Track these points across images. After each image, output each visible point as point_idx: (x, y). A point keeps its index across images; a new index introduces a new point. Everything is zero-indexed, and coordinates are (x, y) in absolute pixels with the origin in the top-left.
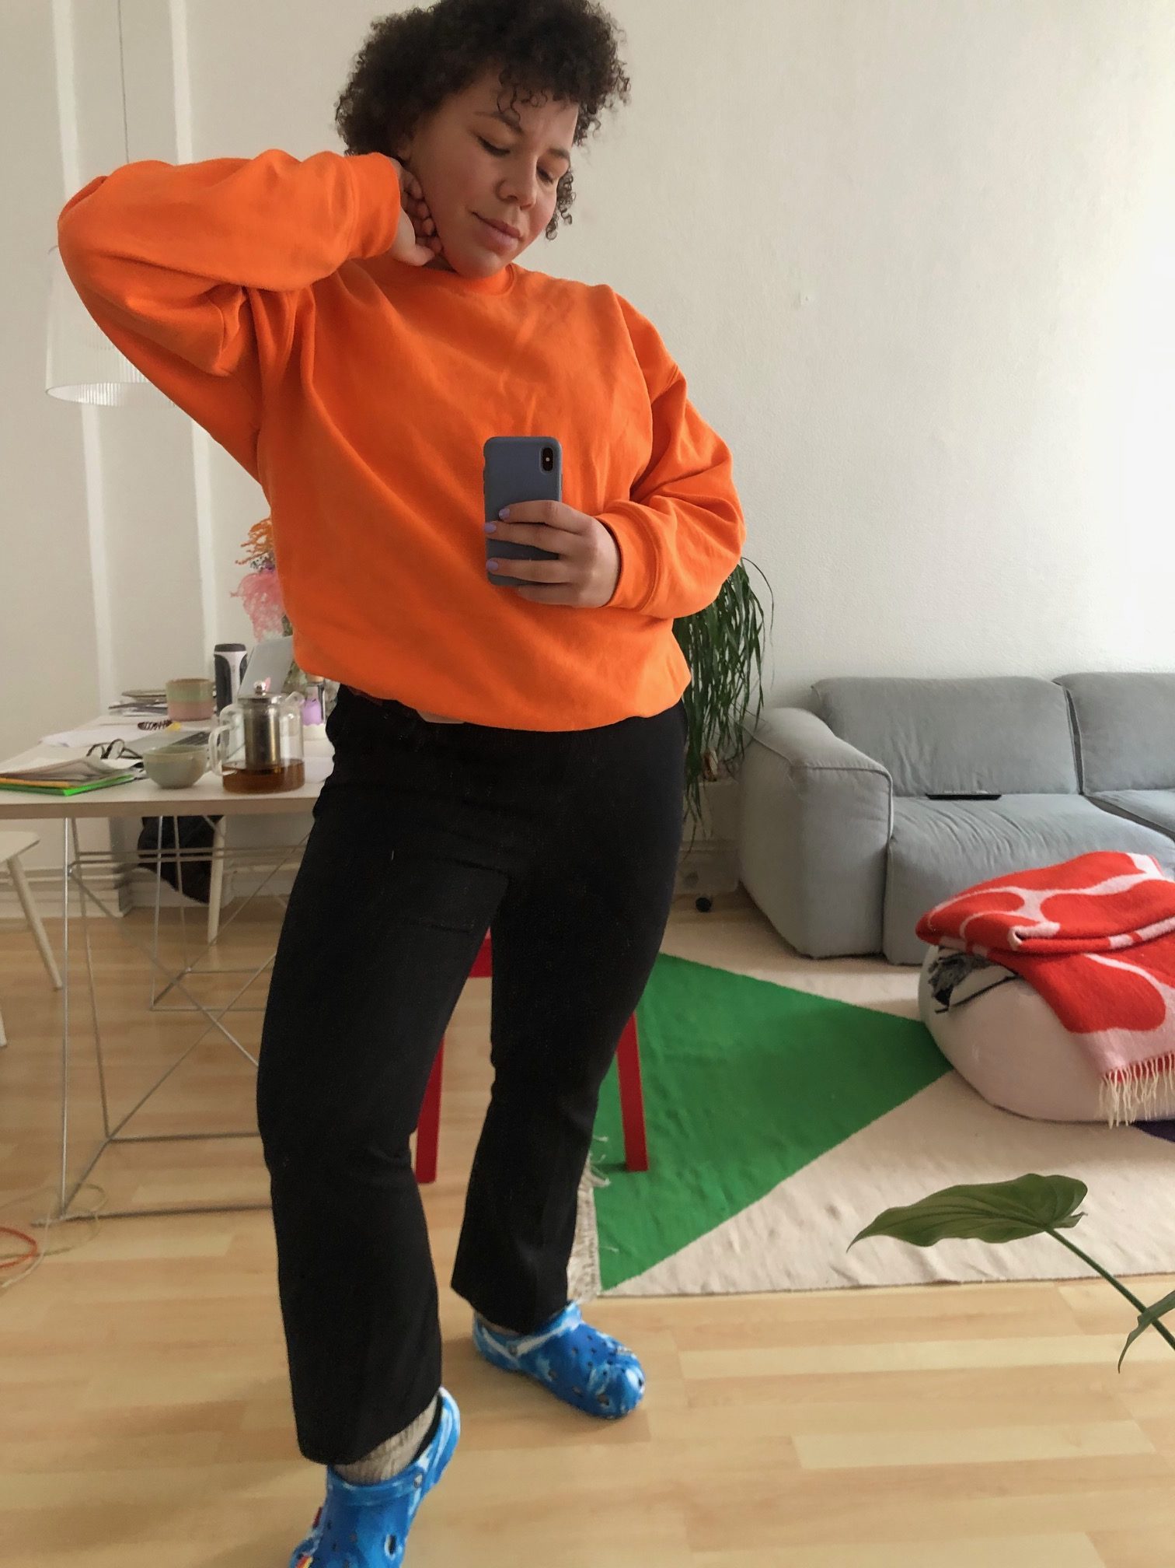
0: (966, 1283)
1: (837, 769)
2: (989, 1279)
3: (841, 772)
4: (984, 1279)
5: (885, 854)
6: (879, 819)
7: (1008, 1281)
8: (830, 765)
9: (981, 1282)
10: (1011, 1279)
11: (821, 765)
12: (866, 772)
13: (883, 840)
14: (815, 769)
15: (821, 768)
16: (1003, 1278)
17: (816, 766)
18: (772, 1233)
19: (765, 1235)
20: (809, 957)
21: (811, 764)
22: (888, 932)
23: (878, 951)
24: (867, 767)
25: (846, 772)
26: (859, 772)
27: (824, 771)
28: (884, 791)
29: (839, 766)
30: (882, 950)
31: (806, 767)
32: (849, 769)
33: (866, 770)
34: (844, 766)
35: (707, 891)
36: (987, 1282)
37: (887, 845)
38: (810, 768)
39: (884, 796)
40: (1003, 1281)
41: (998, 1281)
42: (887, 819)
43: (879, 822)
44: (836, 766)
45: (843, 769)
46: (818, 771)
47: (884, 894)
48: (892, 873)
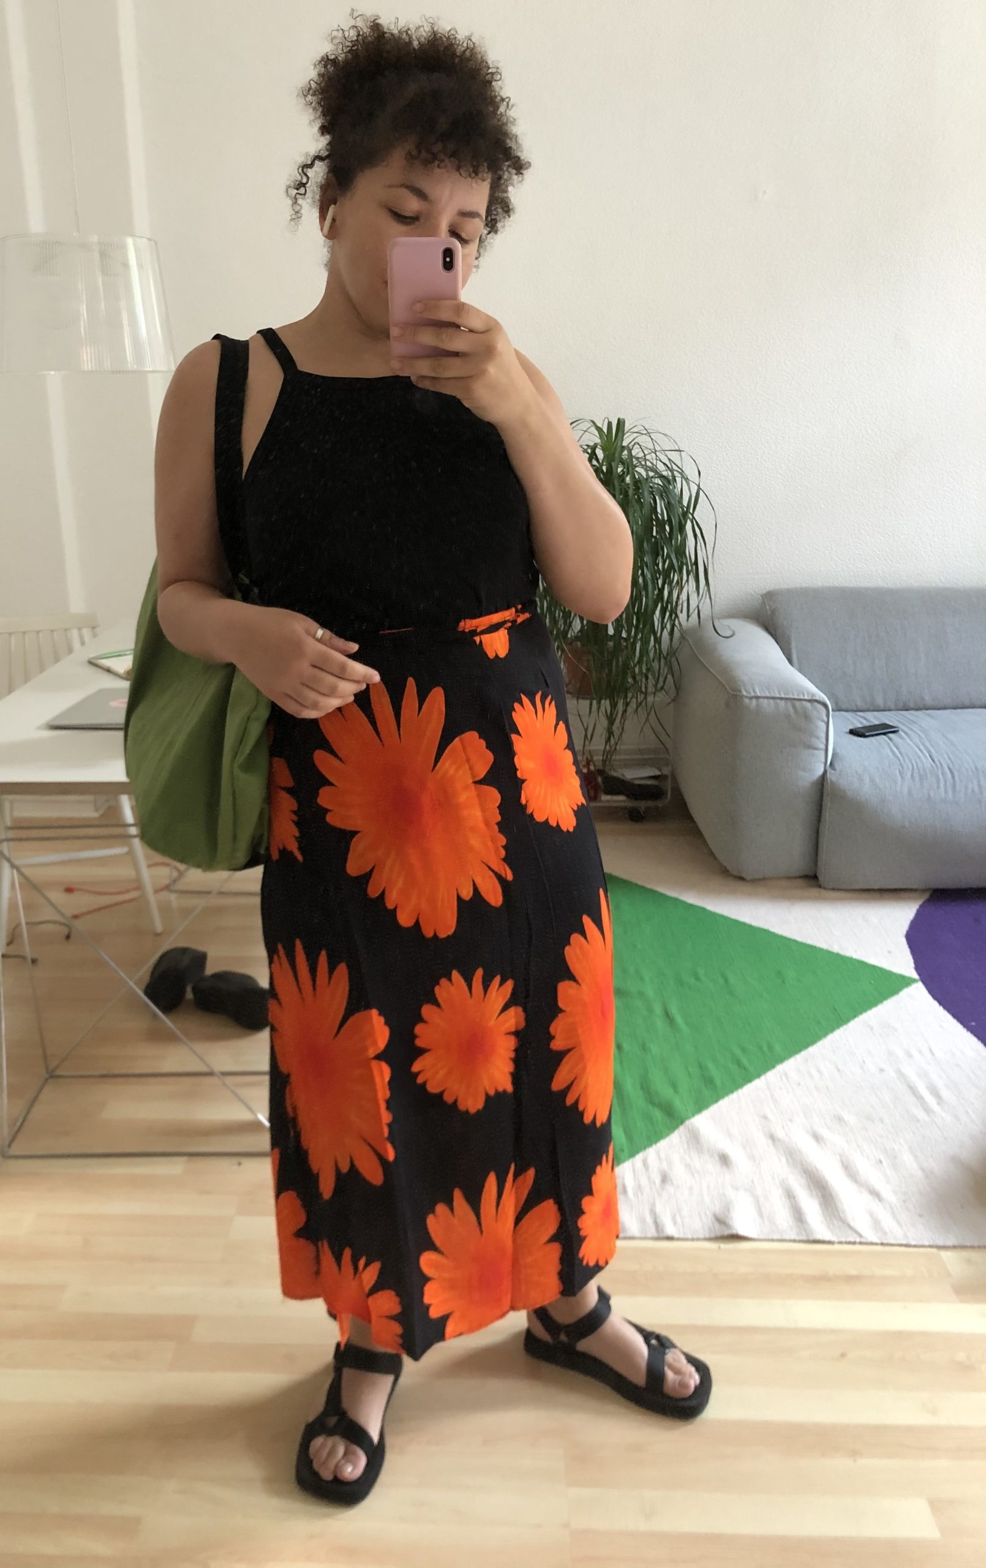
0: (840, 1243)
1: (774, 698)
2: (863, 1240)
3: (778, 701)
4: (858, 1240)
5: (821, 782)
6: (816, 749)
7: (882, 1244)
8: (768, 695)
9: (854, 1243)
10: (885, 1242)
11: (759, 694)
12: (804, 702)
13: (821, 771)
14: (751, 698)
15: (757, 698)
16: (878, 1241)
17: (753, 694)
18: (665, 1179)
19: (658, 1181)
20: (742, 879)
21: (750, 693)
22: (823, 856)
23: (811, 874)
24: (806, 697)
25: (783, 702)
26: (797, 703)
27: (761, 700)
28: (823, 721)
29: (778, 696)
30: (816, 872)
31: (743, 696)
32: (786, 699)
33: (805, 700)
34: (783, 696)
36: (861, 1243)
37: (825, 772)
38: (746, 697)
39: (823, 726)
40: (876, 1244)
41: (872, 1244)
42: (824, 747)
43: (816, 752)
44: (773, 695)
45: (781, 699)
46: (754, 701)
47: (819, 820)
48: (827, 801)
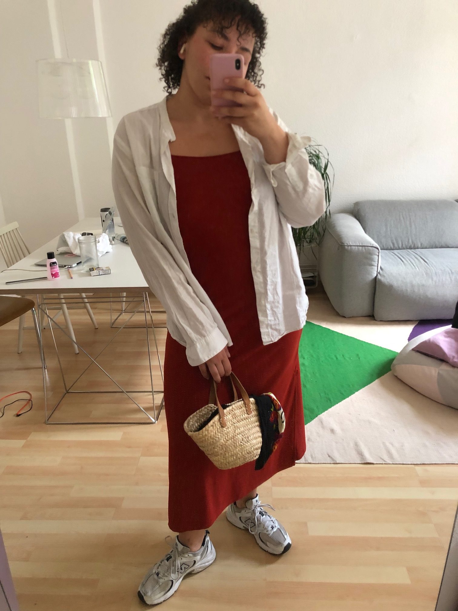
0: (376, 464)
5: (375, 280)
9: (382, 464)
10: (394, 463)
12: (369, 247)
15: (351, 246)
18: (309, 439)
20: (344, 317)
21: (347, 244)
22: (376, 308)
23: (371, 315)
26: (366, 247)
28: (377, 255)
36: (385, 464)
37: (377, 275)
40: (391, 464)
42: (377, 265)
43: (373, 267)
44: (357, 245)
45: (360, 246)
47: (374, 294)
48: (377, 286)
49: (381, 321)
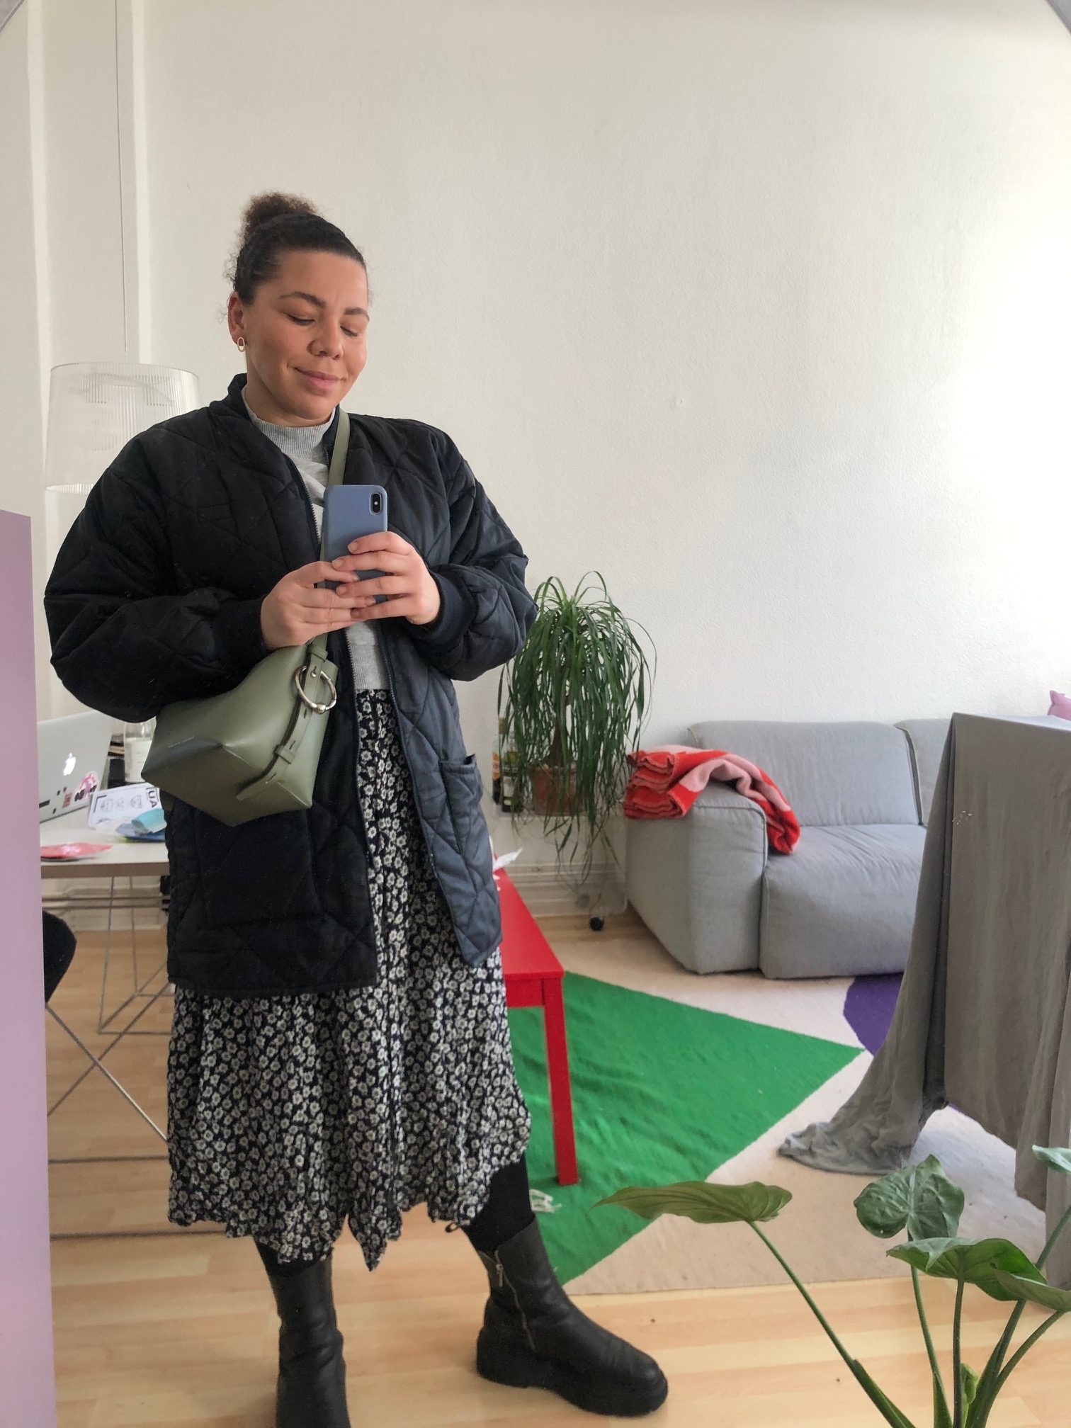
1: (718, 808)
3: (723, 810)
5: (762, 881)
6: (755, 852)
8: (714, 805)
11: (706, 805)
12: (744, 811)
13: (760, 871)
14: (700, 807)
15: (705, 807)
17: (701, 805)
20: (696, 973)
21: (698, 803)
22: (764, 949)
23: (754, 967)
25: (727, 811)
26: (738, 811)
27: (708, 810)
28: (760, 828)
29: (722, 805)
30: (758, 965)
32: (730, 808)
33: (743, 808)
34: (726, 805)
35: (600, 912)
37: (763, 874)
39: (760, 831)
42: (762, 851)
43: (755, 854)
44: (718, 805)
45: (725, 808)
46: (703, 810)
47: (760, 917)
48: (767, 898)
49: (777, 979)
